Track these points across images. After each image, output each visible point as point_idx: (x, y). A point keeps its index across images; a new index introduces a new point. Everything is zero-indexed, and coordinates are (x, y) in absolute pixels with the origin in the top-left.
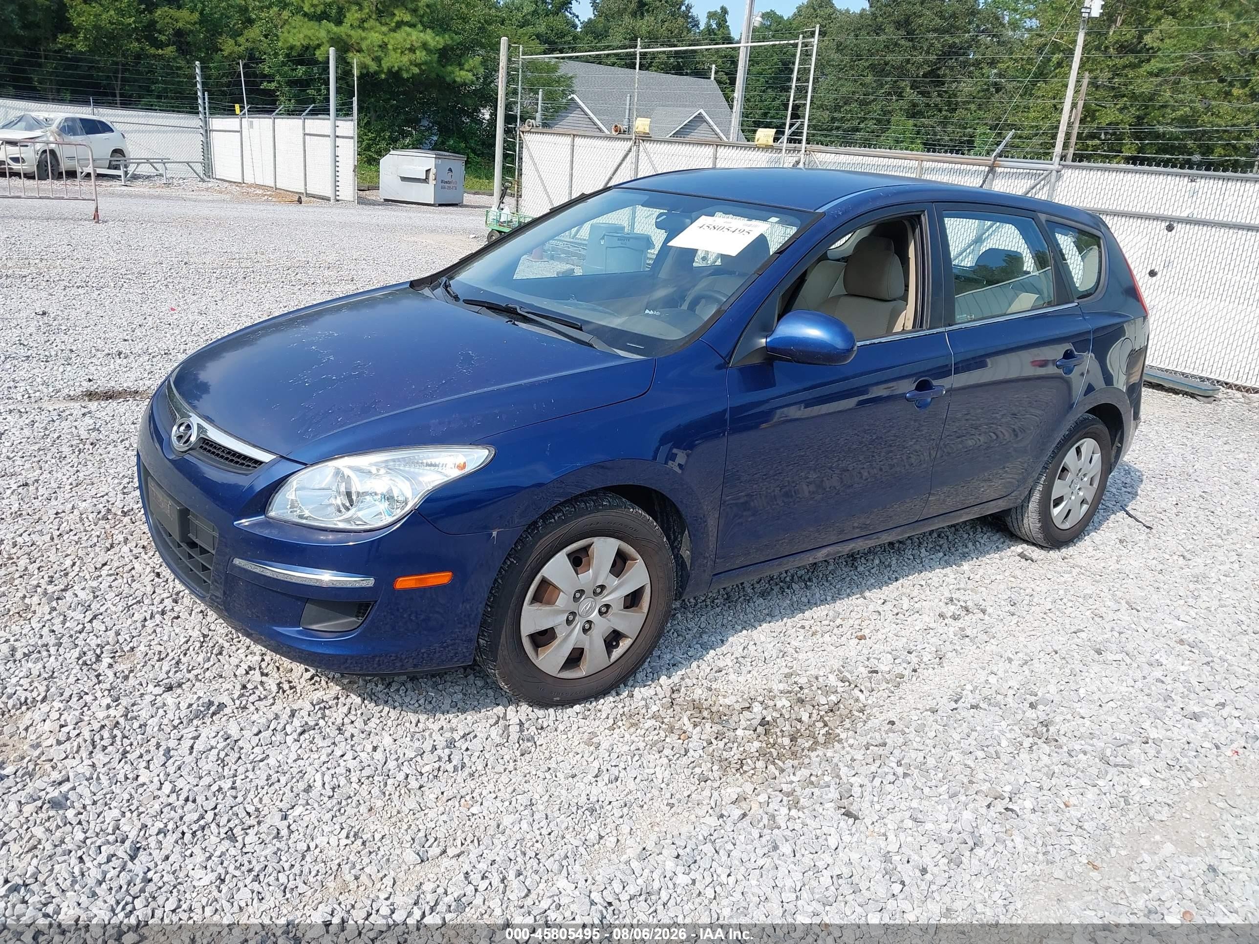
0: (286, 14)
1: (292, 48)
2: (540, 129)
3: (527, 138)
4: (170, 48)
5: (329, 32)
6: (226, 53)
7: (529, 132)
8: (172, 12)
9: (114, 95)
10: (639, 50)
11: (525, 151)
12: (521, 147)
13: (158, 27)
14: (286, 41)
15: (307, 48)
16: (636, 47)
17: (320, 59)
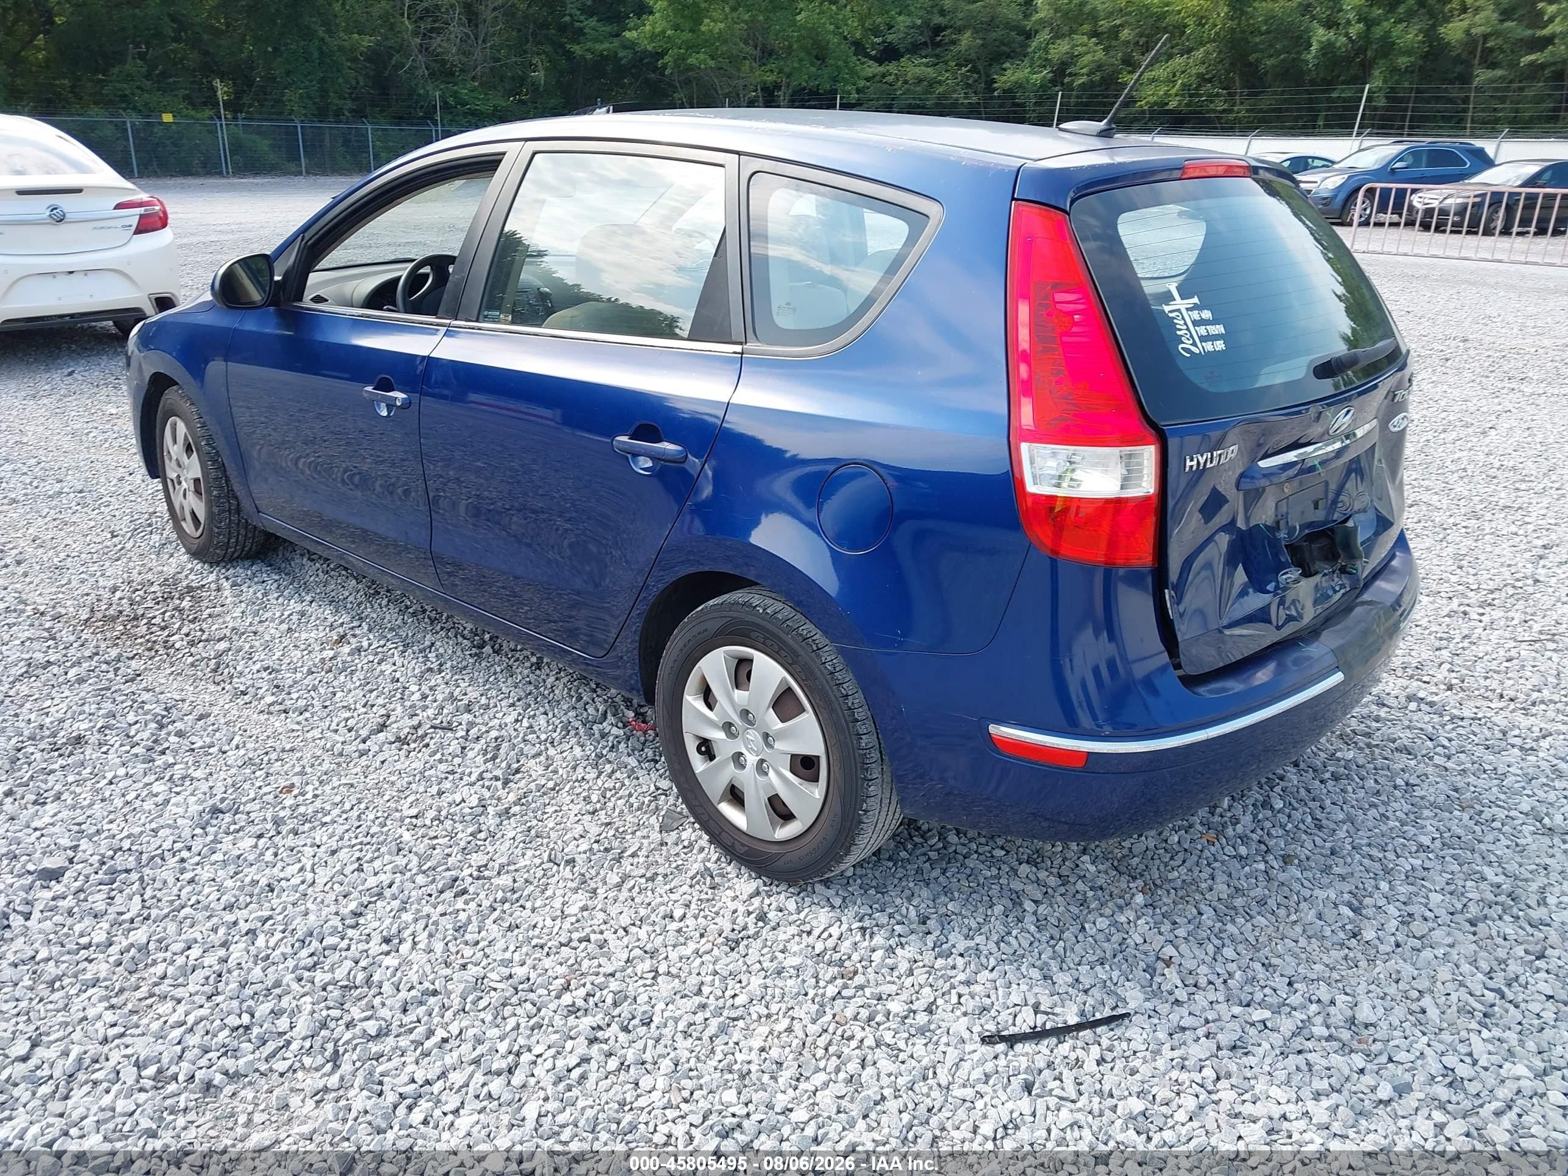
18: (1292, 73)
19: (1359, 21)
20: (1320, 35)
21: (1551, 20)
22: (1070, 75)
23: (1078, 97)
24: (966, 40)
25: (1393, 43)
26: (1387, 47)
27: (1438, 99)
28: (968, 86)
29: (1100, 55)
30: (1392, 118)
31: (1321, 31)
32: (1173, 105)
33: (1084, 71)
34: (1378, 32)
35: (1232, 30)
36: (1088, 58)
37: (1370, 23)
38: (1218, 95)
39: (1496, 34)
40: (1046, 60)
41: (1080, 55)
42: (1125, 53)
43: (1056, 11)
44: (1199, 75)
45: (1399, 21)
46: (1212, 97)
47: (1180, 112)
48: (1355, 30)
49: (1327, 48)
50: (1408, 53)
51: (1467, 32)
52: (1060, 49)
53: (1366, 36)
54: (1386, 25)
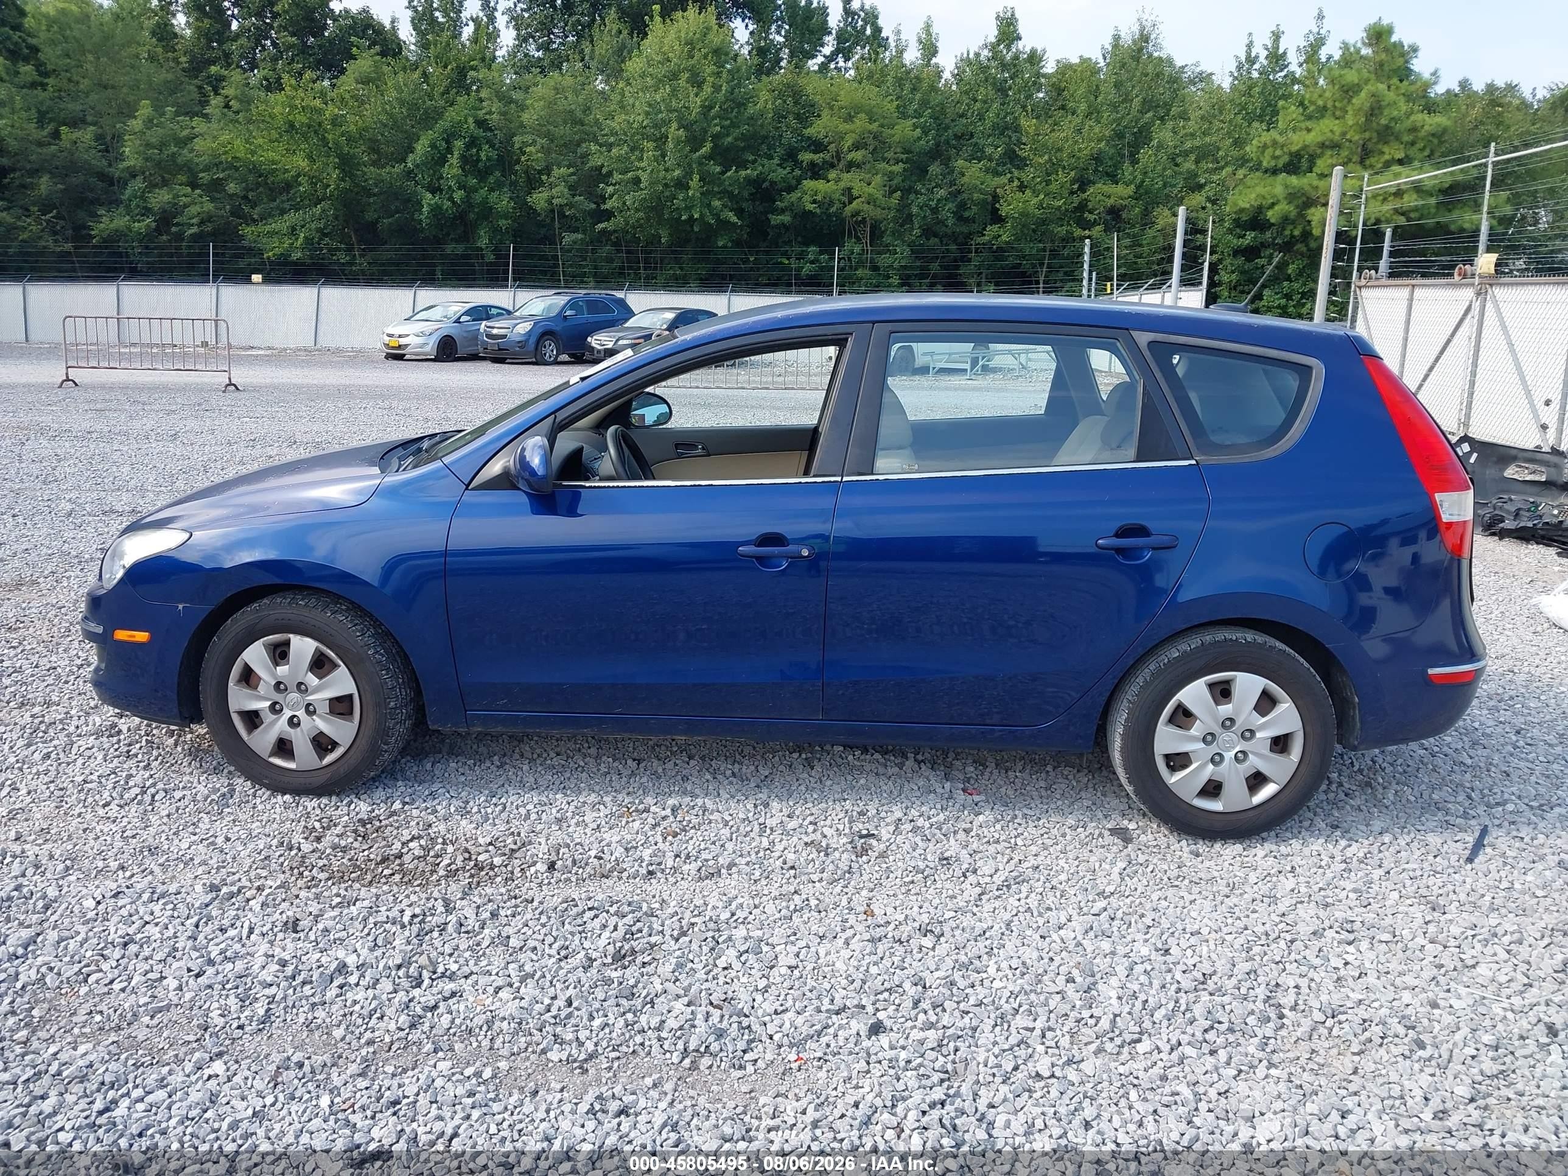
0: (1241, 173)
1: (1242, 210)
2: (1384, 281)
3: (1365, 293)
4: (1098, 228)
5: (1286, 187)
6: (1159, 227)
7: (1365, 286)
8: (1105, 188)
9: (1038, 283)
10: (1492, 158)
11: (1360, 312)
12: (1355, 309)
13: (1090, 205)
14: (1235, 204)
15: (1260, 209)
16: (1486, 156)
17: (1273, 221)
18: (408, 231)
19: (459, 188)
20: (428, 199)
21: (611, 197)
22: (177, 224)
23: (190, 247)
24: (45, 184)
25: (491, 208)
26: (487, 212)
27: (532, 257)
28: (55, 233)
29: (209, 206)
30: (497, 272)
31: (429, 195)
32: (296, 255)
33: (194, 221)
34: (478, 197)
35: (346, 191)
36: (194, 210)
37: (470, 191)
38: (338, 249)
39: (571, 205)
40: (146, 208)
41: (186, 206)
42: (233, 206)
43: (147, 160)
44: (318, 230)
45: (491, 190)
46: (332, 251)
47: (303, 264)
48: (458, 195)
49: (436, 210)
50: (506, 217)
51: (549, 201)
52: (161, 198)
53: (467, 201)
54: (483, 192)
